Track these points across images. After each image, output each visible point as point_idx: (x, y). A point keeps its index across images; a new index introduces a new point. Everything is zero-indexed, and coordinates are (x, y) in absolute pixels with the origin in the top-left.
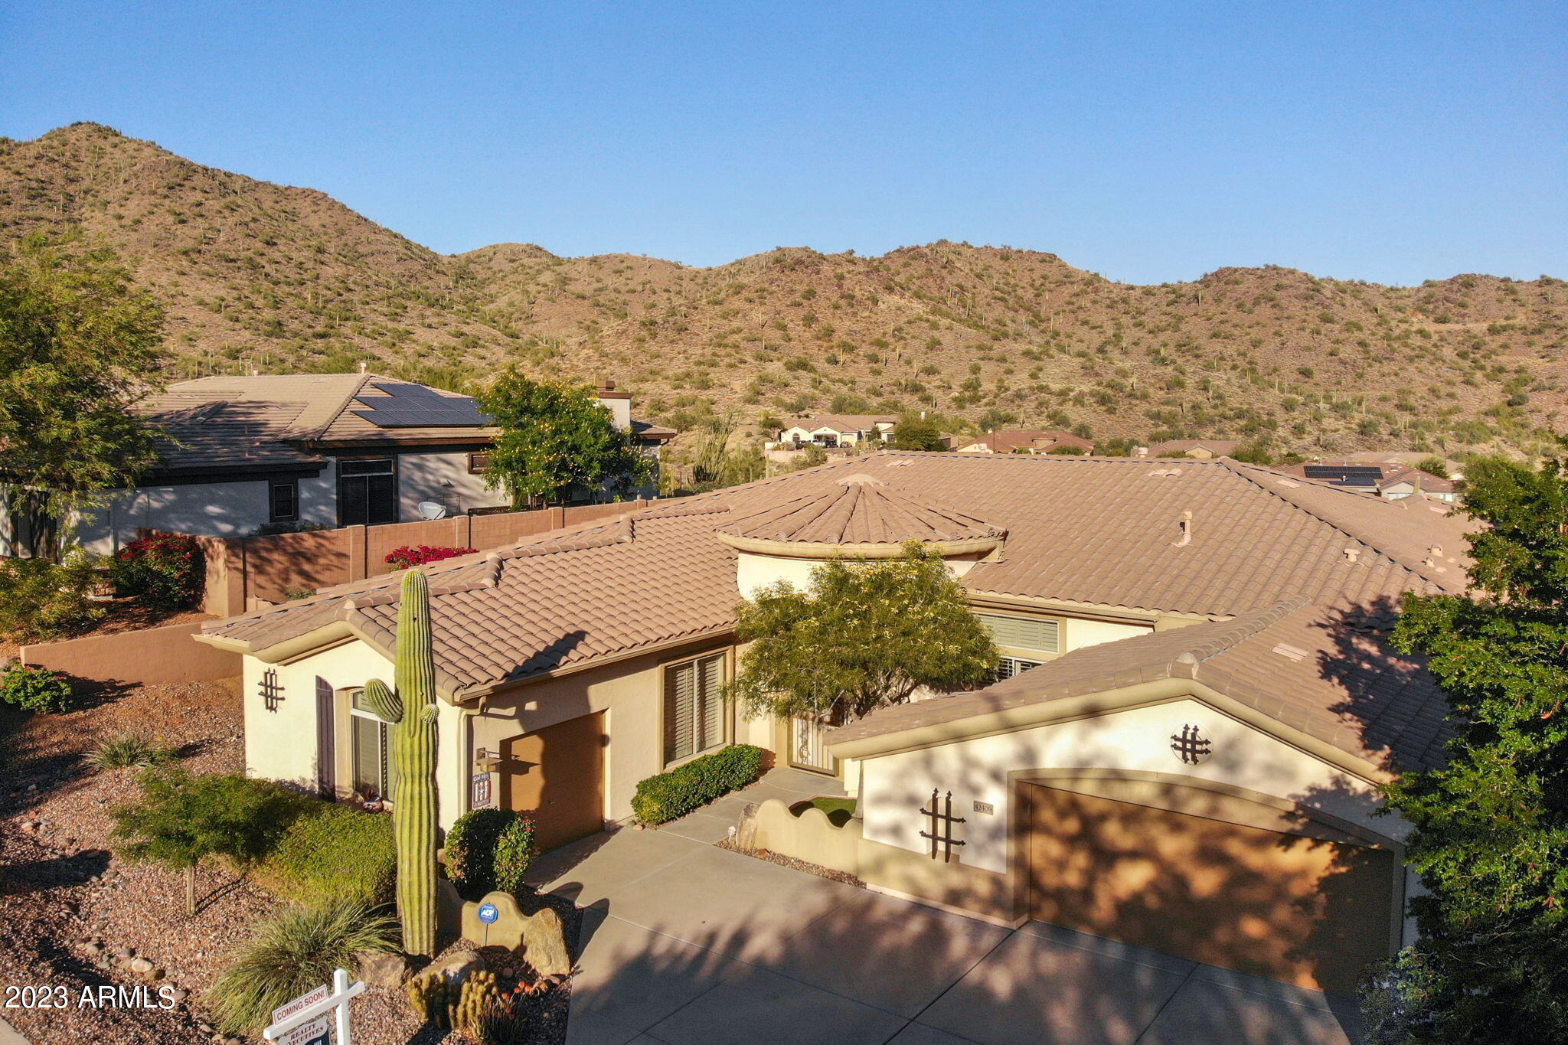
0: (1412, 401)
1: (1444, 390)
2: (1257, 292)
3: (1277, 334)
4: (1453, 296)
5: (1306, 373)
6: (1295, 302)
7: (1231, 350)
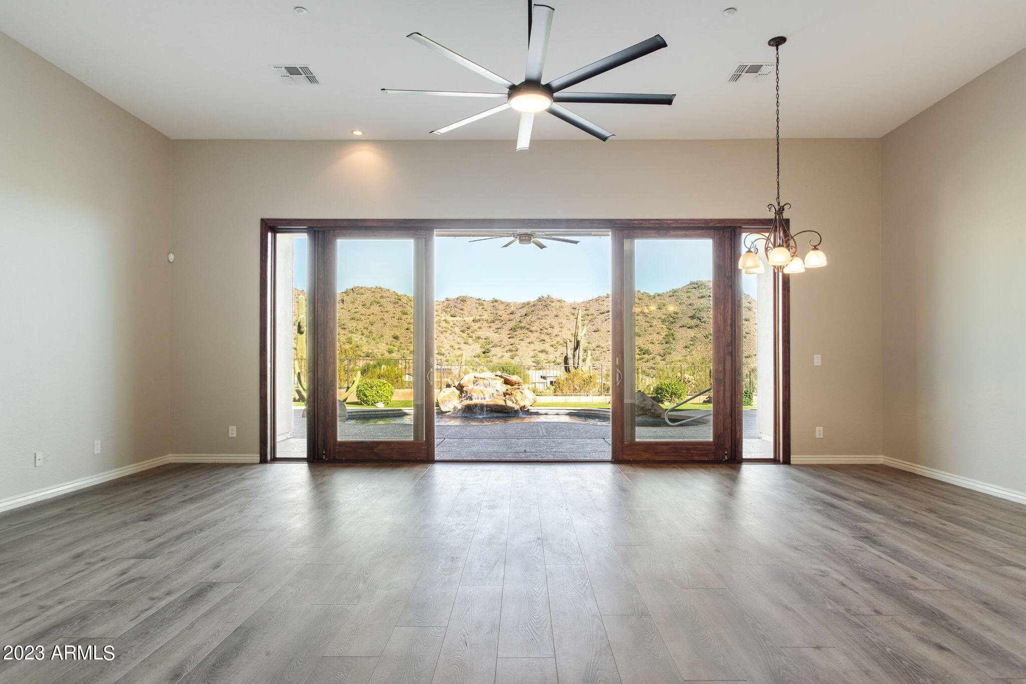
0: (443, 351)
1: (457, 346)
2: (372, 299)
3: (381, 319)
4: (458, 305)
5: (396, 338)
6: (391, 304)
7: (360, 326)
